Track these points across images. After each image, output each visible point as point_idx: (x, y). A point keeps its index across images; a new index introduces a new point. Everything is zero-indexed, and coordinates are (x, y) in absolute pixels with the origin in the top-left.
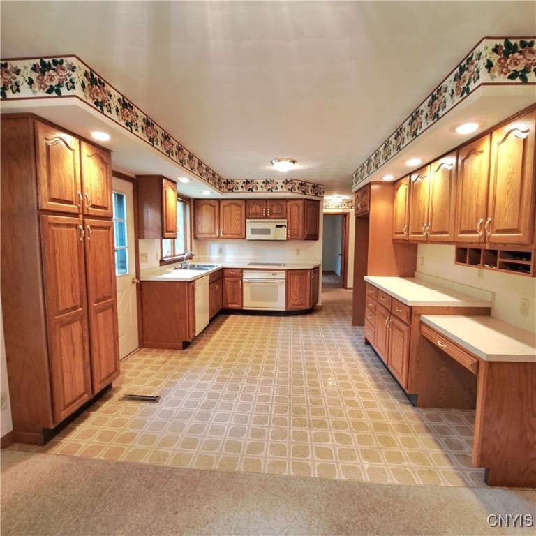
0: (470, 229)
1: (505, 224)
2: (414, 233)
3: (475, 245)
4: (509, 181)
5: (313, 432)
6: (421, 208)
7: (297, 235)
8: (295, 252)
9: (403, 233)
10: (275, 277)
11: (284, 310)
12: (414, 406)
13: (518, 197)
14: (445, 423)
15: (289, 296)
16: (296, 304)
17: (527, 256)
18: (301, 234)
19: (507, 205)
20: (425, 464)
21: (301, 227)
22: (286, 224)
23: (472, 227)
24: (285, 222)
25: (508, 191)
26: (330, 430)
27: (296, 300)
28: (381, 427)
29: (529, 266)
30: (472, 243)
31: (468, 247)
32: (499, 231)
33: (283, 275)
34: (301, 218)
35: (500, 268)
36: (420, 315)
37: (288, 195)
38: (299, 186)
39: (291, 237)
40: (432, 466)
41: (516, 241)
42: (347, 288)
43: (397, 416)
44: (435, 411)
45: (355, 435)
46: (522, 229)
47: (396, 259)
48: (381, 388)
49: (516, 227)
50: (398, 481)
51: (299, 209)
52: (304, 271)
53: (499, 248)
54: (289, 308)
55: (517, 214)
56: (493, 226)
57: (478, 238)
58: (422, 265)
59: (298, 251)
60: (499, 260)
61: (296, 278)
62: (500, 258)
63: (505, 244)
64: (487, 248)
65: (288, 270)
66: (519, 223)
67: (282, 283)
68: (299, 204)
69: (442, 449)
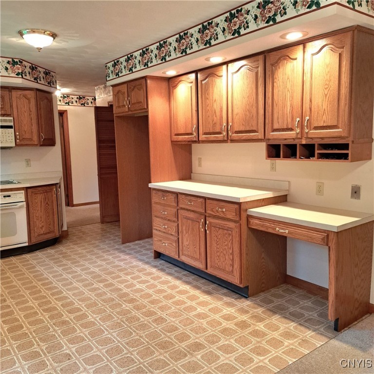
0: (285, 127)
1: (324, 122)
2: (205, 134)
3: (289, 141)
4: (327, 86)
5: (199, 357)
6: (216, 107)
7: (31, 139)
8: (24, 163)
9: (191, 134)
10: (8, 200)
11: (27, 244)
12: (246, 298)
13: (337, 100)
14: (277, 302)
15: (31, 223)
16: (43, 232)
17: (346, 146)
18: (35, 138)
19: (325, 107)
20: (296, 337)
21: (35, 128)
22: (11, 124)
23: (287, 126)
24: (10, 121)
25: (326, 95)
26: (210, 348)
27: (42, 228)
28: (243, 325)
29: (347, 154)
30: (285, 139)
31: (282, 143)
32: (316, 128)
33: (21, 196)
34: (34, 115)
35: (318, 158)
36: (246, 210)
37: (18, 81)
38: (30, 71)
39: (21, 143)
40: (301, 336)
41: (335, 135)
42: (73, 206)
43: (243, 311)
44: (262, 295)
45: (232, 341)
46: (340, 125)
47: (176, 162)
48: (208, 293)
49: (335, 124)
50: (295, 358)
51: (29, 103)
52: (48, 188)
53: (316, 142)
54: (34, 241)
55: (336, 114)
56: (310, 123)
57: (295, 135)
58: (200, 165)
59: (28, 161)
60: (317, 152)
61: (39, 198)
62: (318, 150)
63: (322, 138)
64: (304, 142)
65: (27, 188)
66: (338, 121)
67: (21, 207)
68: (29, 96)
69: (294, 321)
